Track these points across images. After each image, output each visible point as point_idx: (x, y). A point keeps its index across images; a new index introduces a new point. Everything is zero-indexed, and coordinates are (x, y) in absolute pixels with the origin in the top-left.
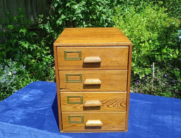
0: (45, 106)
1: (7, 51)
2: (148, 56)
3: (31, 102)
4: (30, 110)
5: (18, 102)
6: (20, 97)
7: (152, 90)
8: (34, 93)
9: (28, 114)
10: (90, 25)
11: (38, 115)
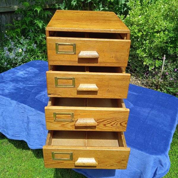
0: (35, 83)
1: (22, 28)
2: (161, 48)
3: (24, 78)
4: (21, 85)
5: (12, 76)
6: (16, 73)
7: (160, 83)
8: (30, 70)
9: (17, 89)
10: (107, 9)
11: (25, 91)
